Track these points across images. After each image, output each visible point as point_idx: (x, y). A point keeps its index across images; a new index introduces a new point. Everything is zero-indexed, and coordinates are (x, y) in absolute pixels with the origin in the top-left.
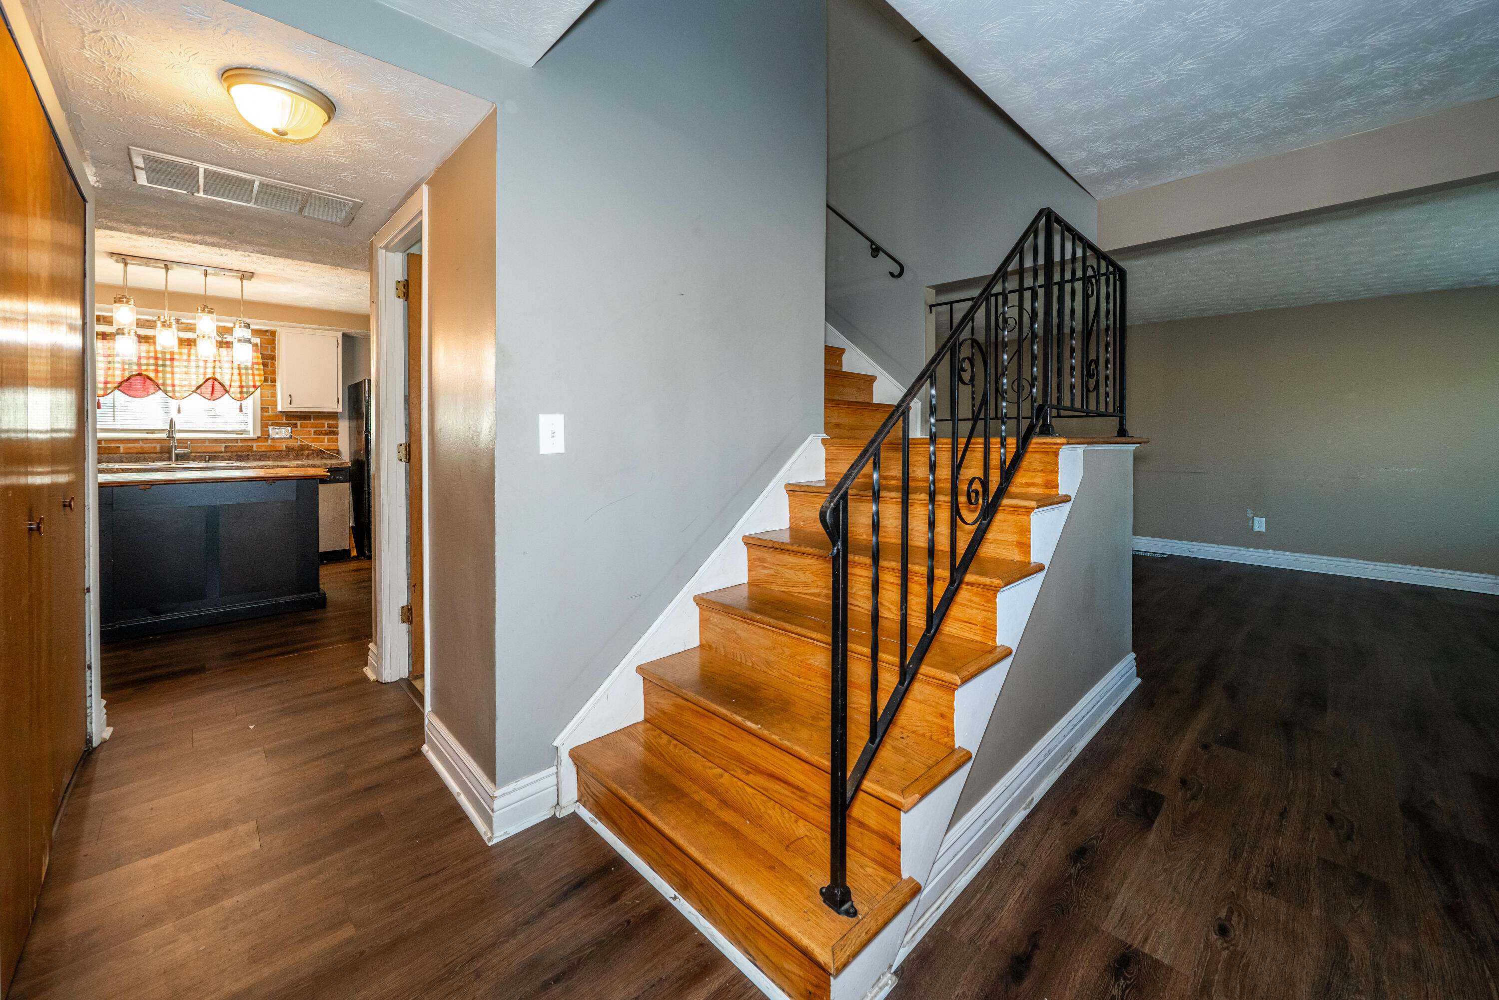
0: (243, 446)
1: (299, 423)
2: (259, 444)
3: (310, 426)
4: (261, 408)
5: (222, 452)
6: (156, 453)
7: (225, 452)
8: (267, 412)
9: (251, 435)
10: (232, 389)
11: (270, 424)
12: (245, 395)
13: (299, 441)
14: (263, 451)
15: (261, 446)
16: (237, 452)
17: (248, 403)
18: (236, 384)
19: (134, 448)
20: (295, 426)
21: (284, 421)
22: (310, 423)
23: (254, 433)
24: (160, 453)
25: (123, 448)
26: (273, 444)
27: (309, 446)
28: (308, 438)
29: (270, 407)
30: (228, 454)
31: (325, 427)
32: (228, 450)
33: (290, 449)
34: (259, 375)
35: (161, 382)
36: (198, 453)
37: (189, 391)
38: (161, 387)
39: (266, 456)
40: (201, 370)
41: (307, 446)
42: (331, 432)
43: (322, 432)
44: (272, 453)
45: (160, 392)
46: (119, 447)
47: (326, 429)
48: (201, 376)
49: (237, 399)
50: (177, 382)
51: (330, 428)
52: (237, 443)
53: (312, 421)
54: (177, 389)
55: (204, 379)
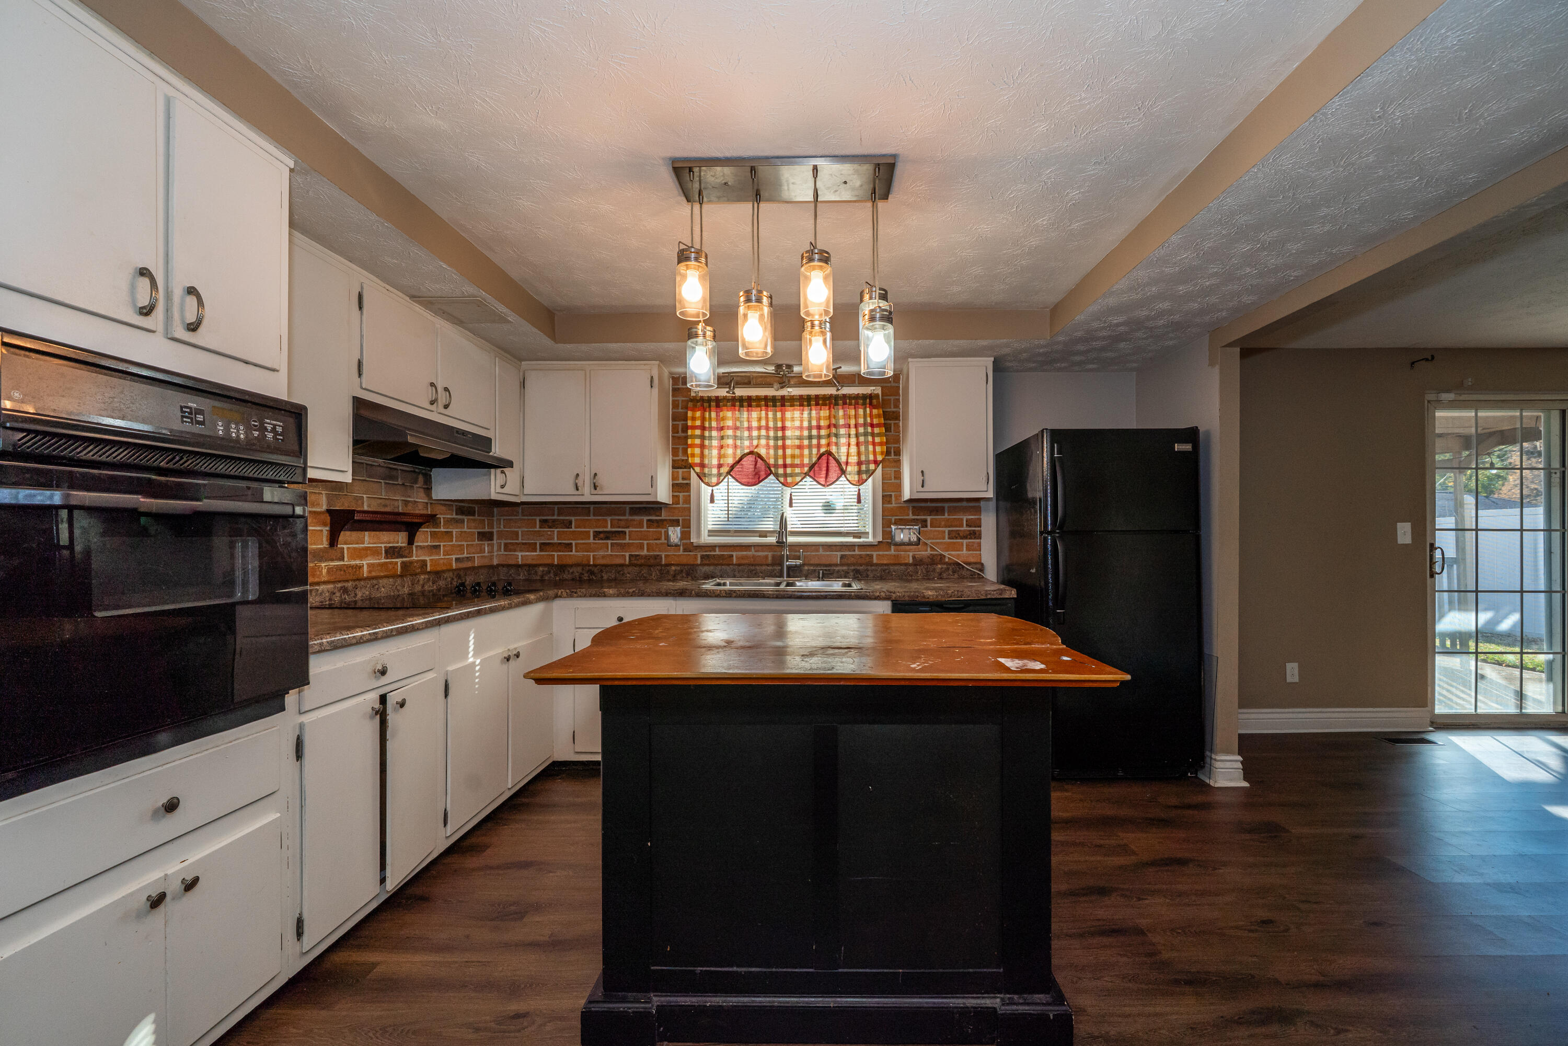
0: (861, 556)
1: (929, 518)
2: (881, 553)
3: (943, 523)
4: (883, 496)
5: (836, 565)
6: (768, 565)
7: (842, 565)
8: (890, 502)
9: (870, 539)
10: (849, 469)
11: (893, 521)
12: (864, 476)
13: (929, 549)
14: (886, 565)
15: (883, 556)
16: (854, 564)
17: (868, 488)
18: (853, 459)
19: (747, 557)
20: (924, 523)
21: (911, 517)
22: (944, 520)
23: (874, 536)
24: (773, 565)
26: (895, 553)
27: (942, 557)
28: (941, 543)
29: (893, 494)
30: (845, 568)
31: (963, 526)
32: (845, 561)
33: (918, 562)
34: (881, 444)
35: (772, 461)
36: (811, 565)
37: (801, 473)
38: (773, 469)
39: (889, 572)
40: (815, 442)
41: (939, 557)
42: (970, 534)
43: (959, 534)
44: (896, 568)
45: (771, 477)
46: (732, 556)
47: (965, 528)
48: (815, 451)
49: (854, 483)
50: (789, 461)
51: (970, 526)
52: (854, 551)
53: (946, 516)
54: (789, 470)
55: (817, 454)
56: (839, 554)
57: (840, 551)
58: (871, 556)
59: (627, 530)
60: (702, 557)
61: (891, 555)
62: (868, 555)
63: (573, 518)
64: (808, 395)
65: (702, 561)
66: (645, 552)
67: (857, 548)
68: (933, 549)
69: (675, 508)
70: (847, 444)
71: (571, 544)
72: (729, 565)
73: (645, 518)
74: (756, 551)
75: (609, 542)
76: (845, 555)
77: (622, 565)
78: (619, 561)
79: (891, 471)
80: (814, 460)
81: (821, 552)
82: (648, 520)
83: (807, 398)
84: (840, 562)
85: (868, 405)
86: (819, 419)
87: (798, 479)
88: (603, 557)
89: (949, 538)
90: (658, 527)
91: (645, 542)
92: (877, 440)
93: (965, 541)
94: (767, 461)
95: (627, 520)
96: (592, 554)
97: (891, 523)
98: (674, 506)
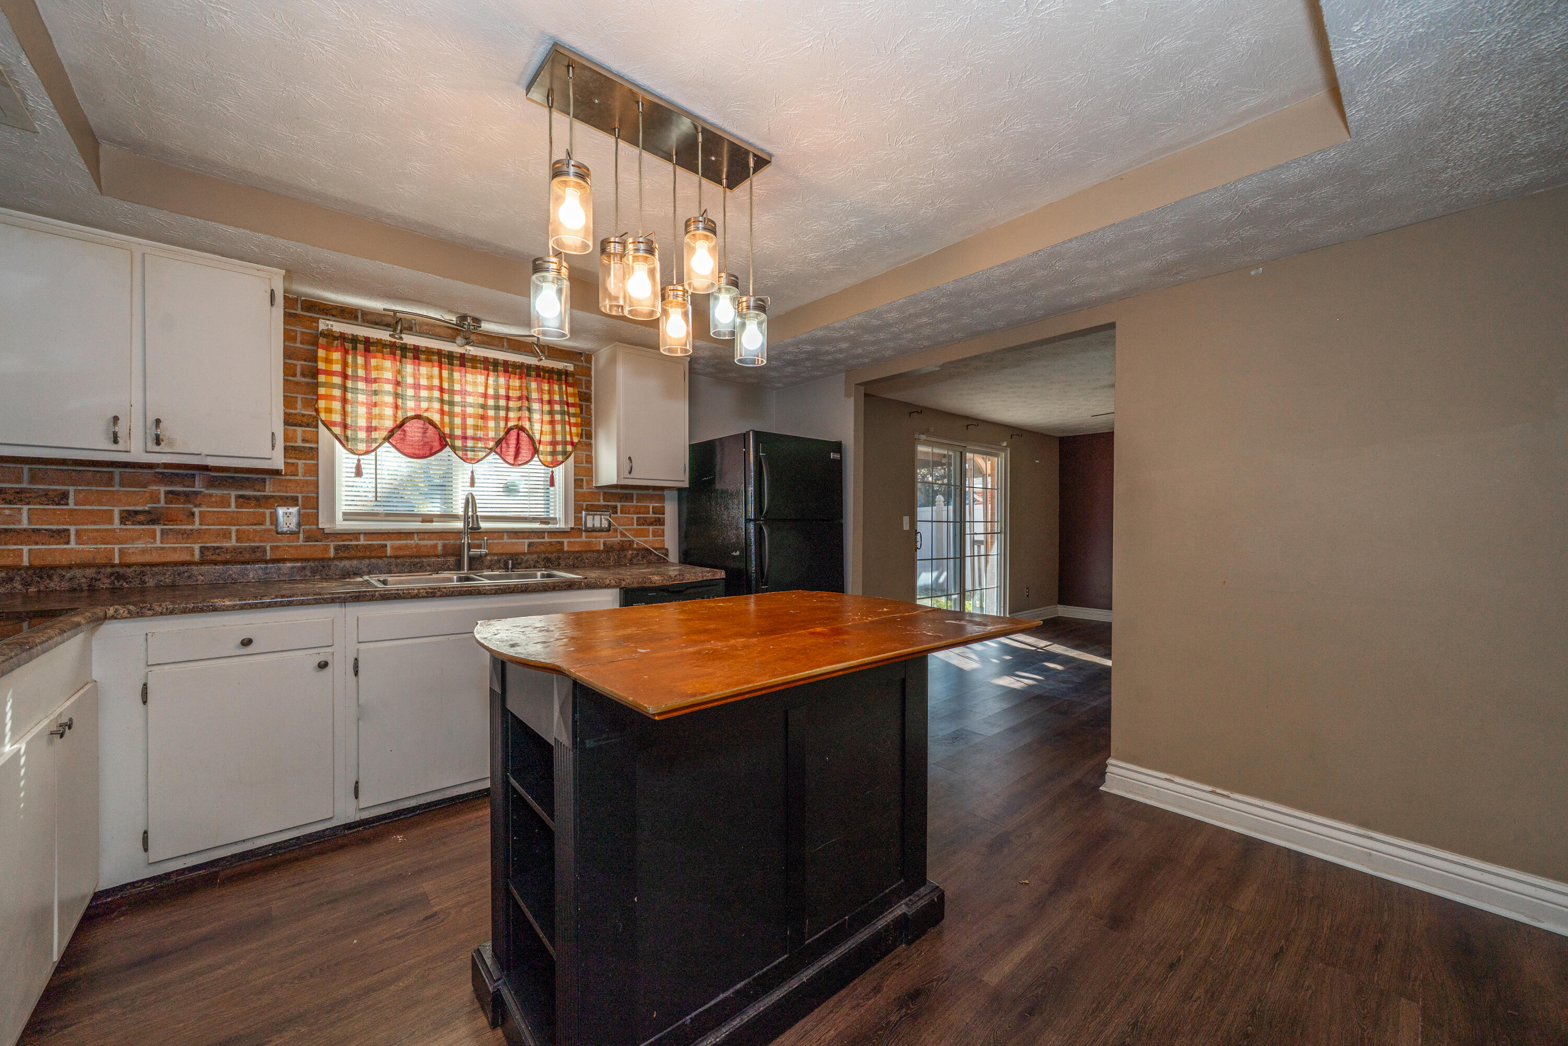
0: (551, 543)
1: (619, 505)
2: (572, 540)
3: (632, 510)
4: (575, 483)
5: (524, 554)
7: (529, 554)
8: (581, 487)
9: (561, 525)
10: (542, 447)
11: (585, 507)
12: (560, 458)
13: (619, 535)
14: (577, 552)
15: (574, 543)
16: (543, 553)
17: (559, 471)
18: (548, 438)
19: (407, 547)
20: (614, 510)
21: (602, 502)
22: (633, 506)
23: (566, 522)
25: (392, 548)
26: (587, 540)
27: (632, 542)
28: (631, 529)
29: (584, 478)
30: (535, 556)
31: (649, 514)
32: (534, 549)
33: (609, 549)
34: (576, 425)
35: (447, 431)
36: (495, 554)
37: (485, 448)
38: (448, 440)
39: (581, 560)
40: (502, 413)
41: (628, 543)
42: (655, 521)
43: (646, 521)
44: (589, 555)
45: (448, 449)
46: (386, 546)
47: (651, 515)
48: (502, 424)
49: (546, 464)
50: (470, 432)
51: (656, 514)
52: (544, 538)
53: (635, 503)
54: (470, 443)
55: (505, 428)
56: (527, 541)
57: (528, 538)
58: (562, 544)
60: (335, 548)
61: (582, 542)
62: (559, 542)
63: (71, 489)
64: (494, 359)
65: (336, 553)
66: (233, 543)
67: (546, 534)
68: (623, 535)
69: (289, 481)
70: (541, 421)
72: (381, 558)
73: (234, 494)
74: (418, 540)
75: (158, 528)
76: (533, 543)
77: (186, 564)
78: (177, 557)
79: (582, 454)
80: (502, 434)
81: (505, 539)
82: (240, 497)
83: (493, 362)
84: (529, 550)
85: (564, 382)
86: (508, 388)
87: (482, 454)
88: (144, 551)
89: (637, 525)
90: (258, 506)
91: (234, 528)
92: (573, 420)
93: (651, 528)
94: (442, 429)
96: (116, 547)
97: (582, 509)
98: (288, 478)
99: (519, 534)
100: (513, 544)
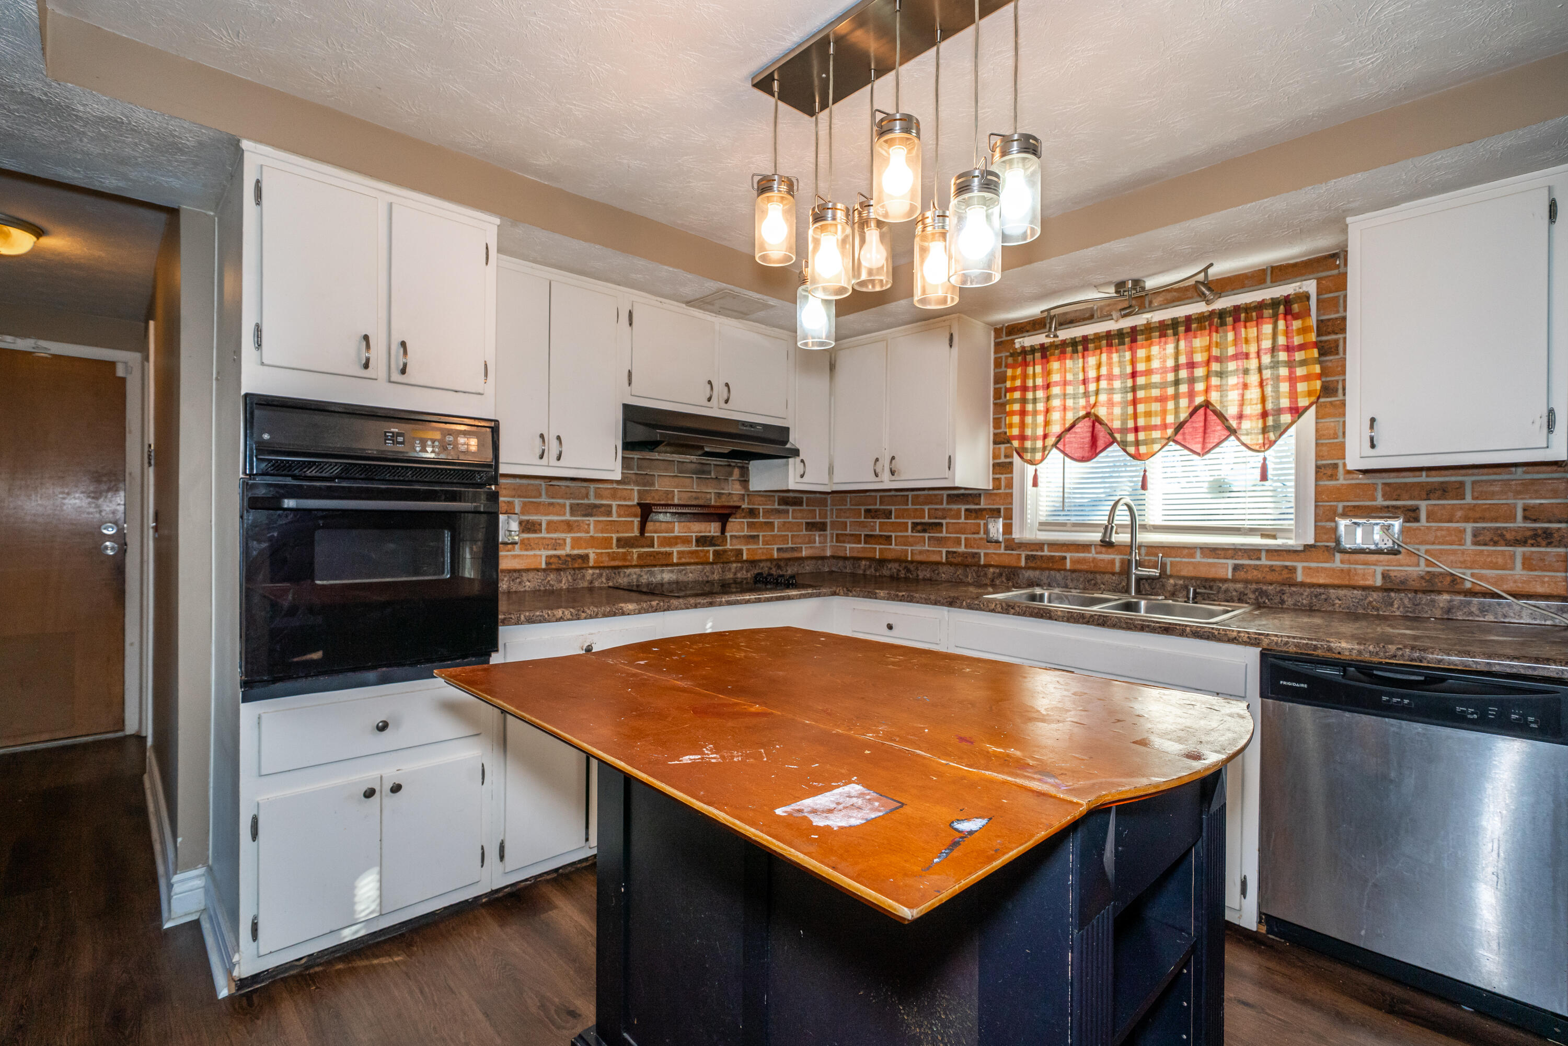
0: (1270, 568)
1: (1423, 505)
2: (1311, 565)
3: (1459, 514)
4: (1316, 467)
7: (1234, 581)
8: (1333, 475)
9: (1290, 541)
10: (1243, 424)
11: (1341, 510)
13: (1423, 563)
14: (1322, 586)
15: (1316, 570)
16: (1257, 581)
17: (1283, 453)
18: (1253, 409)
20: (1412, 514)
21: (1380, 501)
23: (1298, 533)
28: (1454, 552)
29: (1340, 462)
30: (1240, 586)
31: (1514, 520)
32: (1242, 575)
33: (1393, 586)
34: (1306, 378)
35: (1117, 425)
36: (1181, 578)
37: (1161, 438)
38: (1117, 436)
40: (1184, 389)
42: (1536, 535)
44: (1345, 593)
45: (1115, 446)
46: (1065, 558)
47: (1520, 524)
48: (1184, 402)
49: (1254, 447)
50: (1142, 422)
51: (1534, 521)
52: (1259, 559)
54: (1141, 434)
55: (1189, 407)
56: (1231, 563)
57: (1232, 558)
58: (1292, 570)
59: (944, 522)
60: (1028, 558)
61: (1333, 570)
62: (1284, 567)
63: (893, 508)
65: (1026, 563)
66: (962, 549)
67: (1263, 554)
68: (1432, 561)
69: (996, 494)
70: (1241, 385)
71: (891, 536)
72: (1059, 570)
73: (963, 507)
74: (1097, 553)
75: (927, 535)
77: (938, 563)
78: (935, 558)
80: (1183, 416)
81: (1198, 558)
82: (966, 510)
84: (1233, 575)
87: (1157, 447)
88: (921, 552)
89: (1473, 544)
90: (976, 518)
91: (963, 537)
92: (1300, 372)
93: (1520, 551)
94: (1109, 424)
95: (944, 509)
96: (910, 548)
97: (1336, 514)
98: (995, 491)
99: (1220, 552)
100: (1209, 564)
